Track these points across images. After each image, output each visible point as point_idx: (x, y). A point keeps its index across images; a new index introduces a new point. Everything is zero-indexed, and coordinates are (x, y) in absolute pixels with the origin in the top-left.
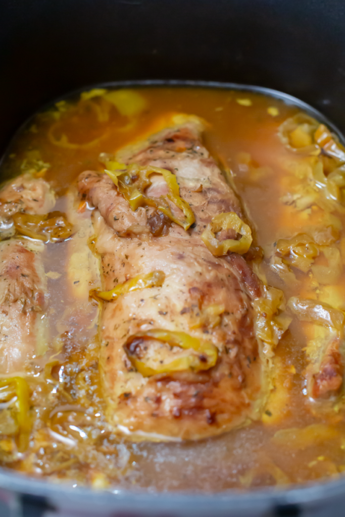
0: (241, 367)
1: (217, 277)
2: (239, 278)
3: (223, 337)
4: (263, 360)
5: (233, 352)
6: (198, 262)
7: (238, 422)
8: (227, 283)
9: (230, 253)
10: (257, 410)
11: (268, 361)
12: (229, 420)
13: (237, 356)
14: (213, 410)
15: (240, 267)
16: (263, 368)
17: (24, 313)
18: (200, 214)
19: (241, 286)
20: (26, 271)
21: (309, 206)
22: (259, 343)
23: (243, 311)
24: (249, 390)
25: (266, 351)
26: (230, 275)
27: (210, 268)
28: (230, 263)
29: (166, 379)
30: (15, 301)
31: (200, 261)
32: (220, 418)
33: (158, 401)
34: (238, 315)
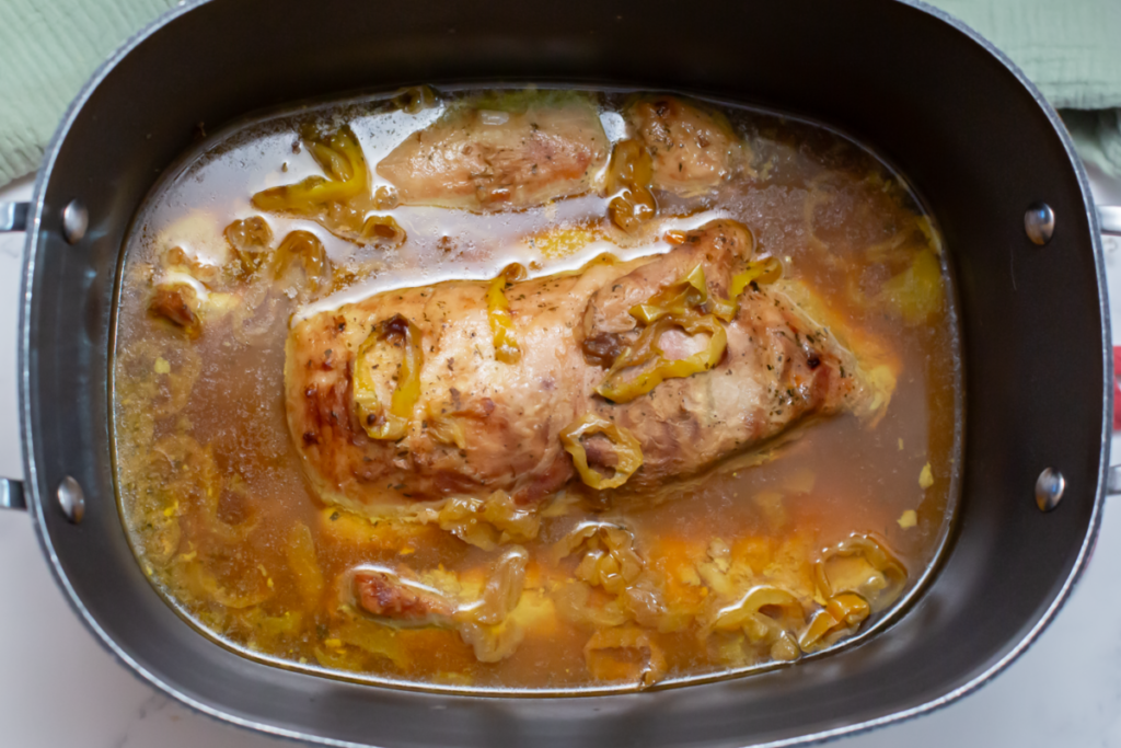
0: (385, 474)
1: (523, 437)
2: (533, 471)
3: (420, 449)
4: (414, 507)
5: (401, 463)
6: (542, 410)
7: (314, 475)
8: (518, 453)
9: (569, 457)
10: (336, 500)
11: (415, 515)
12: (314, 463)
13: (398, 469)
14: (320, 439)
15: (554, 472)
16: (401, 508)
17: (470, 178)
18: (634, 412)
19: (523, 475)
20: (543, 171)
21: (704, 582)
22: (438, 503)
23: (477, 477)
24: (357, 487)
25: (429, 512)
26: (533, 460)
27: (536, 427)
28: (557, 458)
29: (348, 376)
30: (488, 162)
31: (546, 413)
32: (314, 449)
33: (326, 367)
34: (467, 470)
